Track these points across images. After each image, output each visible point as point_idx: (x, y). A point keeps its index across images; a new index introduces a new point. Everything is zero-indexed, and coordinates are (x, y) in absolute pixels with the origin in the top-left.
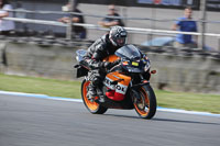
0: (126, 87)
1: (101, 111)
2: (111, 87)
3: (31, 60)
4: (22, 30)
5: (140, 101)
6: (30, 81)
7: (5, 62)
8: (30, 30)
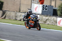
0: (33, 24)
1: (29, 28)
2: (30, 24)
5: (37, 27)
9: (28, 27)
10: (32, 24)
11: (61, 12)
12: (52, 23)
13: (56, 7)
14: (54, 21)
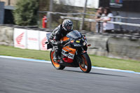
1: (62, 68)
2: (66, 55)
3: (124, 49)
4: (119, 30)
6: (124, 62)
7: (108, 50)
8: (124, 30)
9: (58, 63)
10: (71, 56)
11: (22, 16)
12: (3, 41)
13: (11, 5)
14: (8, 37)
